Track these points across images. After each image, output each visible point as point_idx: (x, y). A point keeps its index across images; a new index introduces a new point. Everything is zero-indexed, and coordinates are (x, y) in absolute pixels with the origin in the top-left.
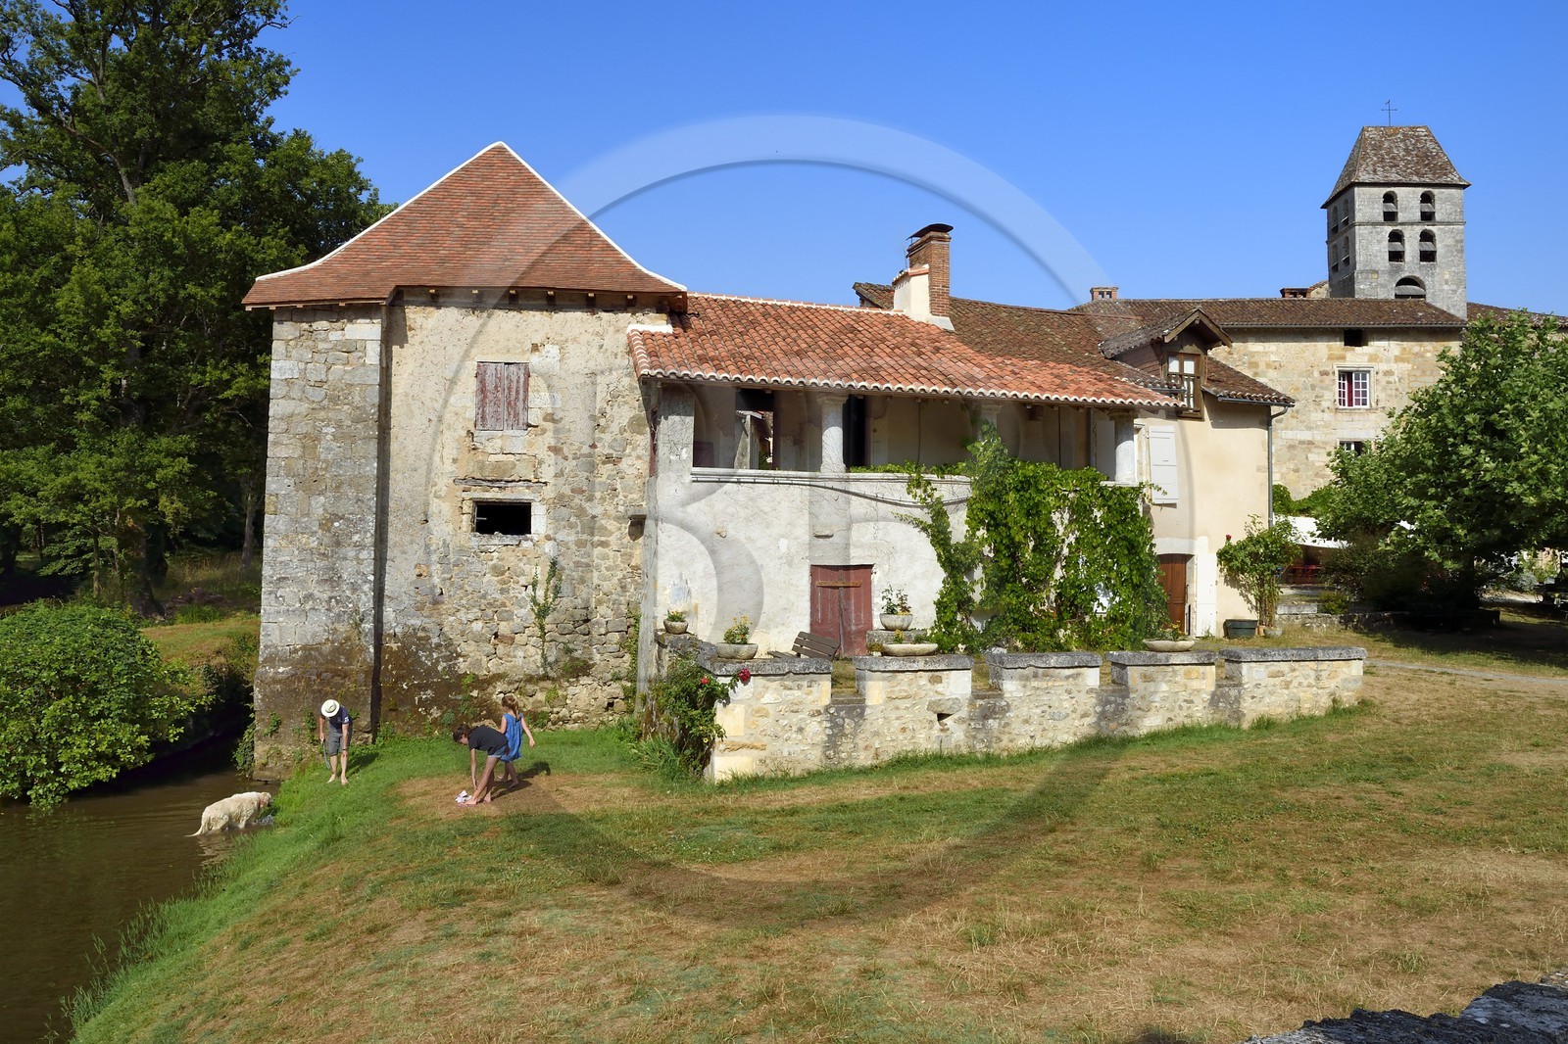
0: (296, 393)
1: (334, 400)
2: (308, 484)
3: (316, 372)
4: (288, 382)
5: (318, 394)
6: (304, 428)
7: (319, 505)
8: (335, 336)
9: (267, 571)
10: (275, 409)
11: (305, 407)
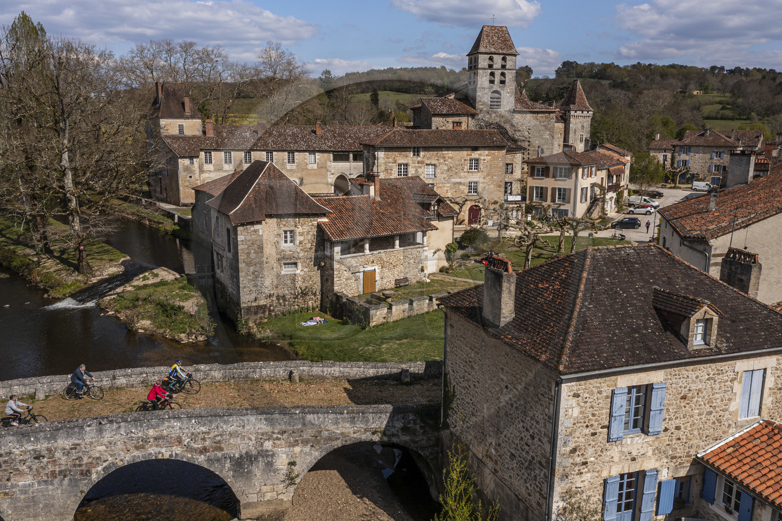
0: (244, 243)
1: (253, 244)
2: (249, 264)
3: (248, 238)
4: (242, 241)
5: (249, 243)
6: (246, 251)
7: (252, 269)
8: (252, 229)
9: (241, 286)
10: (240, 247)
11: (246, 246)
